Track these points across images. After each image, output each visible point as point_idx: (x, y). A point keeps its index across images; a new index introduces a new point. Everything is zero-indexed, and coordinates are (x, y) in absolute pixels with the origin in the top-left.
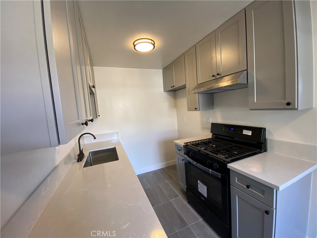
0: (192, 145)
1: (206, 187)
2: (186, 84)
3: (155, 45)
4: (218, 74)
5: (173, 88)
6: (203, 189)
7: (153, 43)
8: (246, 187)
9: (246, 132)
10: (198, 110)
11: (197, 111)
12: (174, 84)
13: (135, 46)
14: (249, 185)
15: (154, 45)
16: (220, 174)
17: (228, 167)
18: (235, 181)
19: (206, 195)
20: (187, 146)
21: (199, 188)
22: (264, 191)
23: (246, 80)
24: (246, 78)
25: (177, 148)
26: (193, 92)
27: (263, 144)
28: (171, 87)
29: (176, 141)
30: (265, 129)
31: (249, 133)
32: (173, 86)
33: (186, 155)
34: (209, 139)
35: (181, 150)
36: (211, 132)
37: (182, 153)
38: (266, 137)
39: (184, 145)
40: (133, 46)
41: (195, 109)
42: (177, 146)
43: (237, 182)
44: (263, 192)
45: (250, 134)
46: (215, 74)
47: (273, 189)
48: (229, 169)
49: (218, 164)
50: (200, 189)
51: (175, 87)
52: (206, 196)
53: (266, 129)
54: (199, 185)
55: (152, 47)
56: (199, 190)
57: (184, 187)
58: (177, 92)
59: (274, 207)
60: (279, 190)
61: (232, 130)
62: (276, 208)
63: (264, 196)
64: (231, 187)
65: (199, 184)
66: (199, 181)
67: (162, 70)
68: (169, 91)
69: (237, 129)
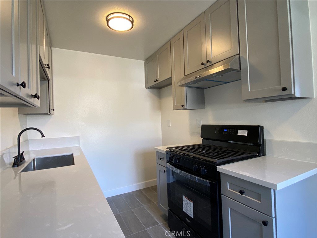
1: (192, 204)
2: (171, 77)
3: (134, 24)
4: (208, 62)
5: (156, 83)
6: (188, 207)
7: (131, 20)
8: (239, 194)
9: (241, 133)
10: (186, 108)
11: (184, 109)
12: (158, 78)
13: (108, 21)
14: (243, 191)
15: (132, 22)
16: (209, 181)
17: (218, 171)
18: (227, 188)
19: (193, 214)
22: (260, 194)
23: (238, 65)
24: (239, 63)
25: (159, 156)
26: (179, 84)
27: (260, 145)
28: (155, 81)
29: (157, 148)
30: (262, 128)
31: (244, 133)
32: (157, 80)
33: (168, 163)
34: (199, 145)
36: (201, 137)
37: (164, 162)
38: (265, 138)
39: (166, 151)
40: (106, 22)
41: (182, 106)
42: (158, 154)
43: (229, 189)
44: (259, 197)
45: (246, 135)
46: (205, 62)
47: (270, 189)
48: (219, 173)
49: (206, 168)
51: (158, 82)
52: (192, 217)
53: (264, 128)
54: (184, 203)
55: (130, 25)
56: (184, 210)
58: (161, 89)
59: (273, 216)
60: (277, 190)
61: (225, 131)
62: (275, 217)
63: (260, 201)
64: (222, 197)
65: (183, 201)
66: (184, 197)
67: (144, 61)
68: (152, 88)
69: (231, 130)
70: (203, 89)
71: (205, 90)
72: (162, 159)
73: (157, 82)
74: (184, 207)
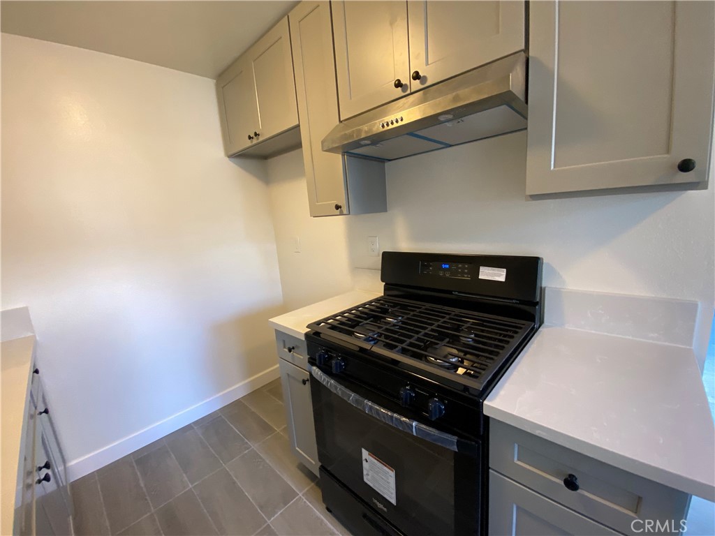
0: (333, 327)
1: (392, 474)
2: (298, 126)
4: (416, 77)
5: (255, 141)
6: (380, 477)
9: (487, 274)
10: (345, 211)
11: (341, 214)
12: (260, 128)
16: (455, 439)
17: (486, 412)
19: (394, 496)
20: (317, 334)
21: (365, 472)
24: (524, 81)
25: (284, 341)
27: (537, 303)
28: (250, 137)
29: (276, 320)
31: (499, 275)
32: (256, 134)
33: (314, 368)
34: (377, 300)
35: (298, 347)
36: (382, 280)
37: (302, 357)
39: (307, 335)
41: (338, 207)
42: (283, 337)
43: (518, 460)
45: (502, 279)
48: (487, 418)
49: (441, 400)
50: (369, 477)
51: (261, 139)
52: (393, 501)
54: (365, 464)
56: (365, 480)
57: (314, 464)
58: (269, 160)
61: (445, 270)
64: (490, 475)
65: (364, 462)
66: (365, 454)
67: (215, 81)
68: (241, 156)
69: (460, 266)
70: (382, 161)
71: (387, 164)
72: (293, 348)
73: (258, 139)
74: (368, 475)
